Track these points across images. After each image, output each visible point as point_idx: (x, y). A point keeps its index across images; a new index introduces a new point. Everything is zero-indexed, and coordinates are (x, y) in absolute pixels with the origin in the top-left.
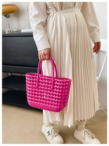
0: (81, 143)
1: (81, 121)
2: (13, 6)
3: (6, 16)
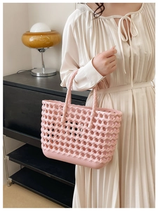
3: (39, 50)
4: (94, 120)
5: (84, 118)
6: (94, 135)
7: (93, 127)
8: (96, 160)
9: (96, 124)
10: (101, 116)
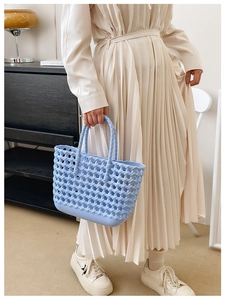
0: (155, 293)
1: (155, 249)
2: (27, 15)
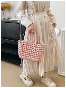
4: (36, 47)
5: (33, 46)
6: (36, 52)
7: (36, 49)
8: (37, 59)
9: (37, 48)
10: (38, 46)
